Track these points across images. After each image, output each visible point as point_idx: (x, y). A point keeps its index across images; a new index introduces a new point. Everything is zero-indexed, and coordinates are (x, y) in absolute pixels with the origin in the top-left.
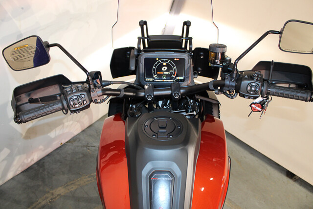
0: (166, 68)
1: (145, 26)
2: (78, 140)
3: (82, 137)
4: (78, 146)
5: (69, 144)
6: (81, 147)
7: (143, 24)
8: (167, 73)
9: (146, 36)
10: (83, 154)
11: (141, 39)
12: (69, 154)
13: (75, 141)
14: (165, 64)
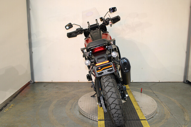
1: (89, 23)
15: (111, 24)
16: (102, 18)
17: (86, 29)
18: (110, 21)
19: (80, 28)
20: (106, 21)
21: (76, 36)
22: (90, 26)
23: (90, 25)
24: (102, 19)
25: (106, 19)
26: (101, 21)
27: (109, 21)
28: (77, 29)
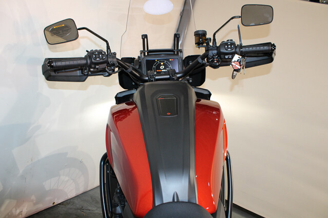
0: (163, 67)
1: (146, 39)
2: (72, 203)
3: (76, 201)
4: (71, 209)
5: (62, 206)
6: (75, 209)
7: (145, 37)
8: (165, 70)
9: (146, 50)
10: (76, 215)
11: (143, 52)
12: (61, 214)
13: (68, 204)
14: (162, 64)
15: (237, 70)
16: (204, 33)
17: (131, 60)
18: (236, 57)
19: (105, 49)
20: (223, 50)
21: (82, 79)
22: (150, 51)
23: (150, 48)
24: (201, 38)
25: (224, 44)
26: (199, 44)
27: (233, 54)
28: (91, 54)
